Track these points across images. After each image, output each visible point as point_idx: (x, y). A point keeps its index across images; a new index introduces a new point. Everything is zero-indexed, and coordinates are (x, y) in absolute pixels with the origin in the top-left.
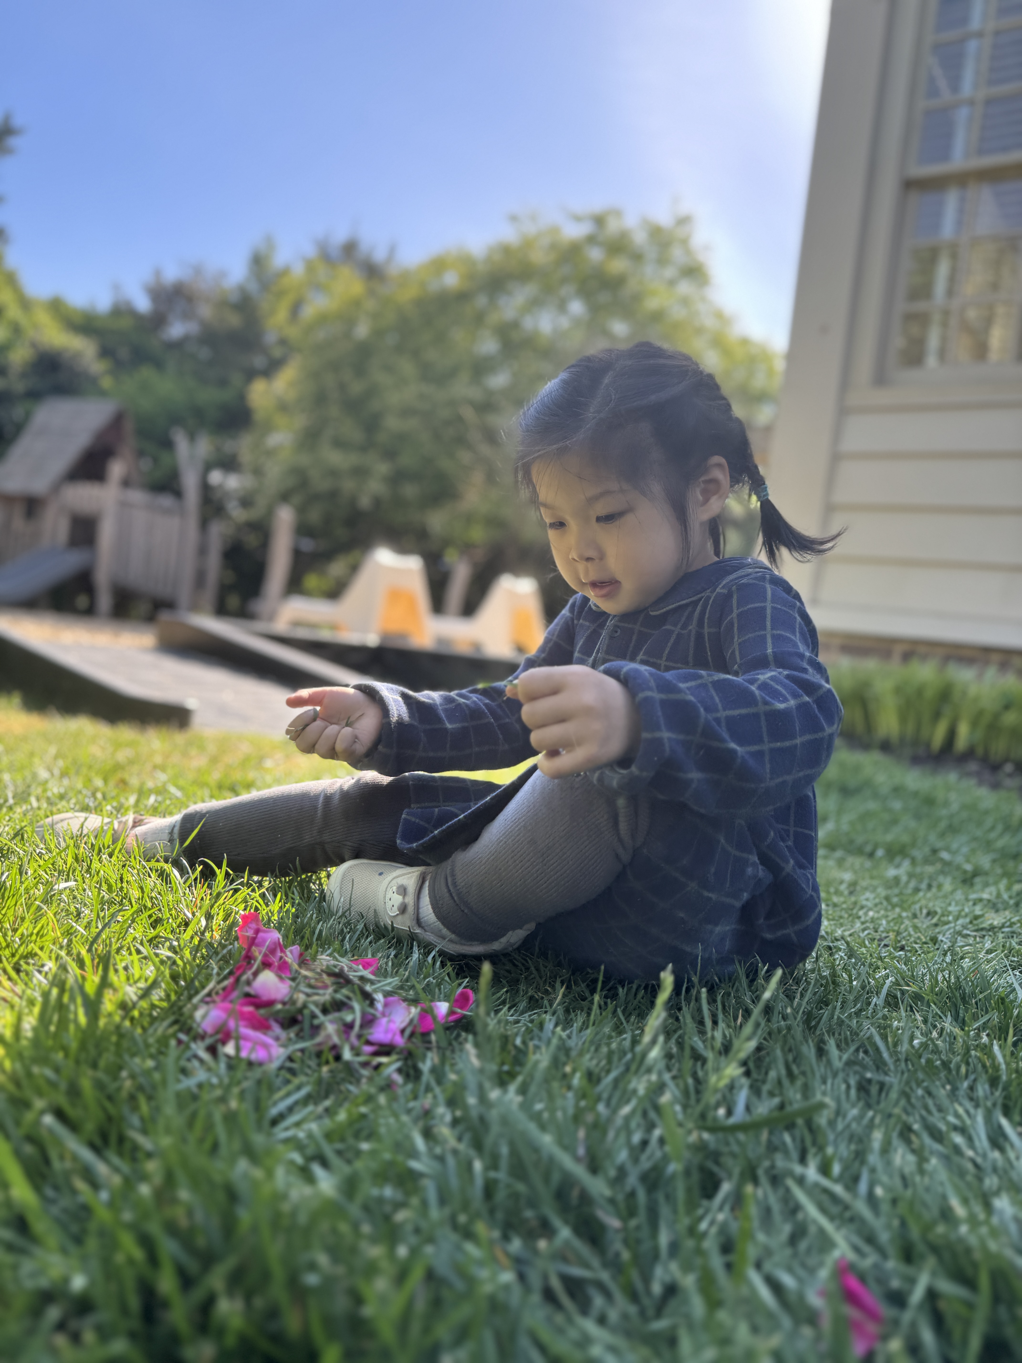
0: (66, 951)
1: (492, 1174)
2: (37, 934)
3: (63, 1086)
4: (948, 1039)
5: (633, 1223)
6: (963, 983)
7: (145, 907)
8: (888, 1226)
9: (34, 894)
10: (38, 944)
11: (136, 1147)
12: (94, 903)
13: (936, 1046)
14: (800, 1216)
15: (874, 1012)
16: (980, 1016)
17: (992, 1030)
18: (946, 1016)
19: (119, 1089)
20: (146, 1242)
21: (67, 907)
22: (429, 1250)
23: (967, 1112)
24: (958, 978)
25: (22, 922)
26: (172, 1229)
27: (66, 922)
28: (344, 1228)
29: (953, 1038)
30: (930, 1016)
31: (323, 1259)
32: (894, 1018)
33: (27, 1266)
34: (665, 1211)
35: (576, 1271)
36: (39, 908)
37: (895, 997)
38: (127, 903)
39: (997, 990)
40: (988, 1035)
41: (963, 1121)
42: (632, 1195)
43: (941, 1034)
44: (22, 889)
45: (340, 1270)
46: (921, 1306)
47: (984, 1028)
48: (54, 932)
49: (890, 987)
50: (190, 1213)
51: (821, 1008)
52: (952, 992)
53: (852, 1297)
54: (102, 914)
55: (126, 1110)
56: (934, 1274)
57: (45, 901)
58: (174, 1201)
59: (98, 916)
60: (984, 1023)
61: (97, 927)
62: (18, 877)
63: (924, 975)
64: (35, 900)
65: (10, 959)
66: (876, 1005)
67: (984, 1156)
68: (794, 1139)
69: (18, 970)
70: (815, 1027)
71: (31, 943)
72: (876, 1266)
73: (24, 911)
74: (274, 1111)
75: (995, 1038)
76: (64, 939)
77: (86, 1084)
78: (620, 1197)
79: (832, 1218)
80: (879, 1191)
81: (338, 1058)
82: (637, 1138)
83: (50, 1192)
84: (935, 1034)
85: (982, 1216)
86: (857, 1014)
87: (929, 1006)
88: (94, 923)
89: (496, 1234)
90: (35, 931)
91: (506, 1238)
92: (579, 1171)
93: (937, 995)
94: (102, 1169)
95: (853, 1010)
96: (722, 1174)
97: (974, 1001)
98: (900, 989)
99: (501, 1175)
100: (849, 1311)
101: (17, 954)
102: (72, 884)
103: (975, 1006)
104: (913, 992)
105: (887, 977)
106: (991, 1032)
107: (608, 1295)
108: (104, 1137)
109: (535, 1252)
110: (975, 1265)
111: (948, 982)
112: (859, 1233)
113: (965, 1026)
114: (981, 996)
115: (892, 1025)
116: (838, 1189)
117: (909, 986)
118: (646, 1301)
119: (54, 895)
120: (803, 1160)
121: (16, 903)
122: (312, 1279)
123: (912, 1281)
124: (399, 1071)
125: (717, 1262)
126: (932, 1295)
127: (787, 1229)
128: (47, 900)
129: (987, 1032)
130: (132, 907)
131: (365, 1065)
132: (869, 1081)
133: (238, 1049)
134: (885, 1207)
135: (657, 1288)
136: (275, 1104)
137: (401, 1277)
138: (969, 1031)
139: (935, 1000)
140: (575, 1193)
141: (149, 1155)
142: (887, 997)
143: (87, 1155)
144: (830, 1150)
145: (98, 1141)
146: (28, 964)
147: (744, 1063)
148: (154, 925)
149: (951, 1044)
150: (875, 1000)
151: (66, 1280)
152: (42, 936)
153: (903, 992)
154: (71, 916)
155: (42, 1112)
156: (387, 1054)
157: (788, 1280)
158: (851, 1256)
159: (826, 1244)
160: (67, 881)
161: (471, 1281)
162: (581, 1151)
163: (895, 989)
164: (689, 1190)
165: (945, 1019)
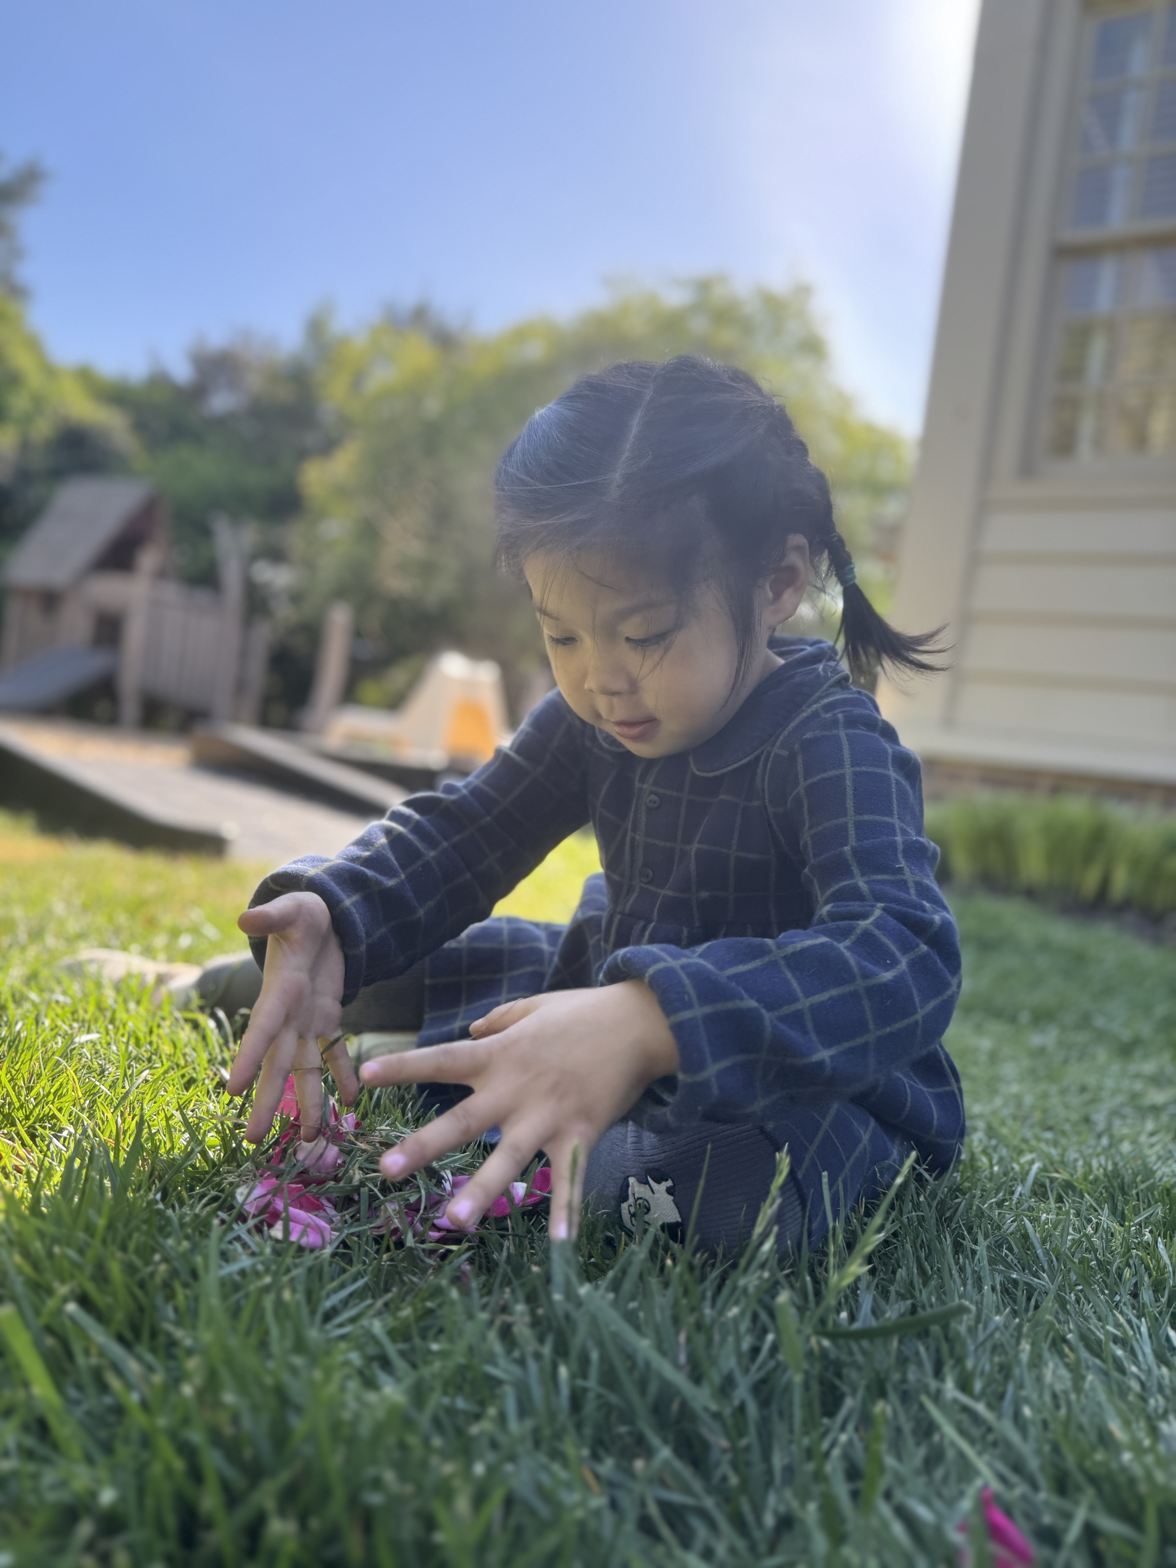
0: (88, 1114)
1: (580, 1382)
2: (55, 1094)
3: (89, 1270)
4: (1104, 1236)
5: (743, 1442)
6: (1123, 1171)
7: (178, 1065)
8: (1039, 1452)
9: (52, 1047)
10: (56, 1105)
11: (172, 1343)
12: (121, 1059)
13: (1091, 1243)
14: (936, 1438)
15: (1019, 1202)
16: (1142, 1209)
17: (1155, 1226)
18: (1102, 1209)
19: (152, 1275)
20: (187, 1451)
21: (90, 1063)
22: (509, 1468)
23: (1129, 1322)
24: (1115, 1164)
25: (38, 1079)
26: (216, 1437)
27: (87, 1080)
28: (413, 1440)
29: (1110, 1234)
30: (1083, 1208)
31: (389, 1476)
32: (1041, 1209)
33: (49, 1477)
34: (779, 1428)
35: (677, 1498)
36: (58, 1063)
37: (1043, 1186)
38: (158, 1061)
39: (1161, 1179)
40: (1151, 1232)
41: (1125, 1332)
42: (741, 1409)
43: (1096, 1230)
44: (39, 1042)
45: (409, 1489)
46: (1076, 1546)
47: (1146, 1224)
48: (74, 1090)
49: (1037, 1174)
50: (235, 1419)
51: (957, 1197)
52: (1109, 1181)
53: (996, 1533)
54: (129, 1072)
55: (159, 1300)
56: (1091, 1508)
57: (64, 1056)
58: (218, 1404)
59: (125, 1075)
60: (1146, 1218)
61: (123, 1087)
62: (34, 1027)
63: (1076, 1160)
64: (53, 1054)
65: (24, 1122)
66: (1021, 1195)
67: (1149, 1372)
68: (927, 1349)
69: (33, 1137)
70: (950, 1219)
71: (47, 1104)
72: (1024, 1498)
73: (40, 1068)
74: (328, 1304)
75: (1159, 1235)
76: (85, 1100)
77: (115, 1269)
78: (727, 1412)
79: (972, 1442)
80: (1027, 1411)
81: (400, 1244)
82: (747, 1343)
83: (73, 1393)
84: (1090, 1230)
85: (1147, 1443)
86: (1000, 1204)
87: (1082, 1197)
88: (120, 1081)
89: (585, 1452)
90: (52, 1091)
91: (595, 1457)
92: (680, 1379)
93: (1091, 1183)
94: (133, 1366)
95: (994, 1200)
96: (844, 1388)
97: (1134, 1192)
98: (1049, 1177)
99: (592, 1383)
100: (994, 1548)
101: (31, 1117)
102: (94, 1036)
103: (1135, 1197)
104: (1064, 1180)
105: (1032, 1162)
106: (1154, 1230)
107: (712, 1525)
108: (136, 1330)
109: (631, 1474)
110: (1141, 1501)
111: (1105, 1169)
112: (1004, 1459)
113: (1124, 1221)
114: (1142, 1186)
115: (1040, 1217)
116: (980, 1408)
117: (1057, 1172)
118: (757, 1534)
119: (74, 1049)
120: (938, 1373)
121: (32, 1056)
122: (375, 1499)
123: (1068, 1517)
124: (471, 1261)
125: (841, 1489)
126: (1090, 1532)
127: (922, 1452)
128: (67, 1055)
129: (1150, 1228)
130: (163, 1065)
131: (432, 1252)
132: (1015, 1282)
133: (287, 1231)
134: (1033, 1431)
135: (769, 1520)
136: (328, 1296)
137: (480, 1498)
138: (1130, 1227)
139: (1089, 1189)
140: (675, 1406)
141: (190, 1352)
142: (1033, 1185)
143: (116, 1350)
144: (970, 1364)
145: (129, 1335)
146: (44, 1128)
147: (869, 1260)
148: (187, 1086)
149: (1108, 1241)
150: (1019, 1189)
151: (93, 1495)
152: (61, 1096)
153: (1052, 1180)
154: (94, 1074)
155: (65, 1300)
156: (458, 1242)
157: (923, 1512)
158: (995, 1486)
159: (967, 1471)
160: (89, 1032)
161: (557, 1507)
162: (682, 1358)
163: (1043, 1176)
164: (808, 1405)
165: (1101, 1213)
